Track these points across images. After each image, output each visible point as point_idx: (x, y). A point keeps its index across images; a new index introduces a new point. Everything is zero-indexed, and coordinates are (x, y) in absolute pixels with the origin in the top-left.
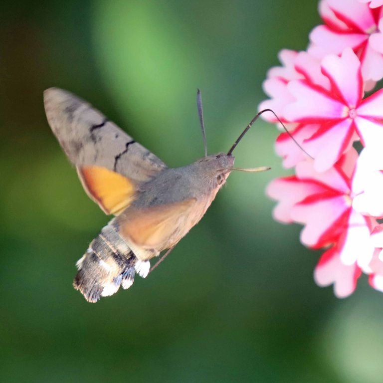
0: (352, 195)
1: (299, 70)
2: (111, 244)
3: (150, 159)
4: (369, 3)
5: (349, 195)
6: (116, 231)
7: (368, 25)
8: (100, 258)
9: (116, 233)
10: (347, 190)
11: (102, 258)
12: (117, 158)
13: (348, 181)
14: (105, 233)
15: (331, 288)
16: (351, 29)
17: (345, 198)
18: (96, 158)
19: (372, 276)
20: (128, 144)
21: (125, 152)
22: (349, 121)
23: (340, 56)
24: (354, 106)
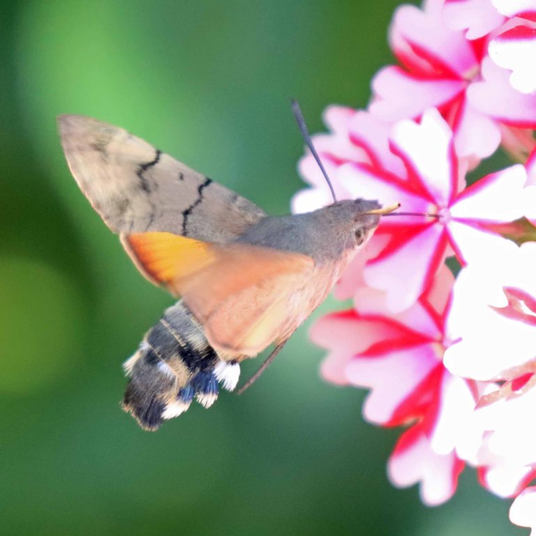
0: (445, 344)
1: (357, 141)
2: (178, 334)
3: (239, 208)
4: (466, 30)
5: (441, 342)
6: (187, 314)
7: (467, 66)
8: (160, 356)
9: (187, 316)
10: (437, 335)
11: (162, 357)
12: (186, 213)
13: (439, 320)
14: (170, 316)
15: (415, 489)
16: (440, 72)
17: (435, 347)
18: (152, 216)
19: (482, 471)
20: (200, 188)
21: (199, 202)
22: (438, 228)
23: (418, 120)
24: (446, 203)
